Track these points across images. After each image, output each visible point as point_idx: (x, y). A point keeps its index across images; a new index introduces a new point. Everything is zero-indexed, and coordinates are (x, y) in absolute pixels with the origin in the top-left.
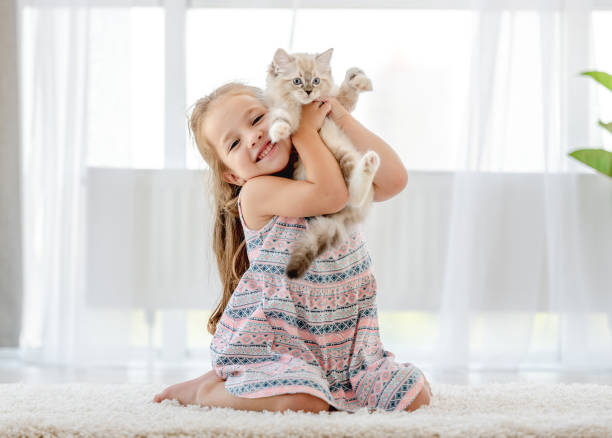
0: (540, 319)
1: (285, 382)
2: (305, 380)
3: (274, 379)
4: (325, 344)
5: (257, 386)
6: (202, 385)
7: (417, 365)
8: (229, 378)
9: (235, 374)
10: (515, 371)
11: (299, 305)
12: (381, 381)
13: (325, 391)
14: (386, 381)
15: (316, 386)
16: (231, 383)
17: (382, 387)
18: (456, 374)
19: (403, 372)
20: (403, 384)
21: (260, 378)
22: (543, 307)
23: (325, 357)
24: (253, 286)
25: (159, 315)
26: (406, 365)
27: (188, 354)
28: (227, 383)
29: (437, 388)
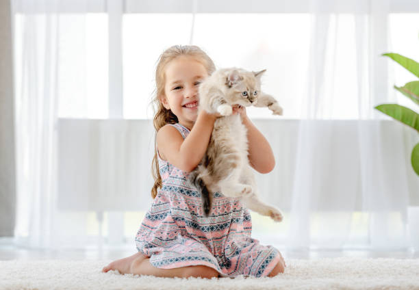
0: (357, 216)
1: (189, 258)
2: (203, 257)
3: (182, 256)
4: (211, 238)
5: (171, 261)
6: (134, 261)
7: (275, 246)
8: (152, 256)
9: (156, 253)
10: (340, 250)
11: (193, 213)
12: (251, 259)
13: (215, 264)
14: (255, 258)
15: (210, 260)
16: (153, 259)
17: (252, 262)
18: (301, 253)
19: (266, 251)
20: (265, 259)
21: (172, 256)
22: (358, 208)
23: (212, 246)
24: (164, 199)
25: (106, 215)
26: (269, 247)
27: (125, 241)
28: (150, 259)
29: (288, 262)
